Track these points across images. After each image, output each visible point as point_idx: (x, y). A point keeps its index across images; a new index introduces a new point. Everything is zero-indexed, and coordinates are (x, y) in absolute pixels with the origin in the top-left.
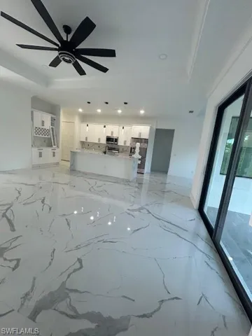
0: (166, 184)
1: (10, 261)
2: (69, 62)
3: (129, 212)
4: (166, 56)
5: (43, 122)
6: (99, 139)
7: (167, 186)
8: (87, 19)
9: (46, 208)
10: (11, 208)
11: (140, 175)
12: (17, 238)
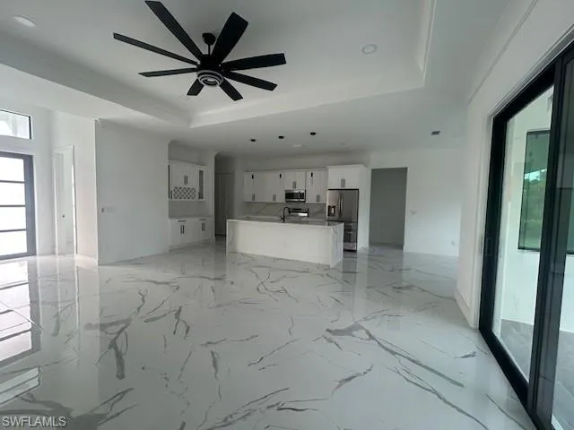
0: (401, 270)
2: (214, 84)
3: (329, 335)
4: (375, 47)
5: (186, 178)
6: (274, 197)
7: (404, 274)
8: (234, 15)
9: (181, 327)
10: (126, 330)
11: (349, 254)
12: (124, 393)
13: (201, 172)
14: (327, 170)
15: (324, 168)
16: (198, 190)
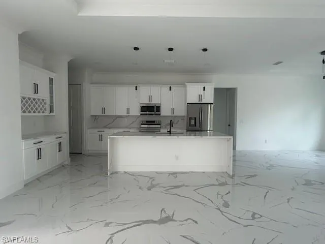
6: (128, 110)
13: (51, 80)
14: (186, 87)
15: (183, 84)
16: (48, 102)
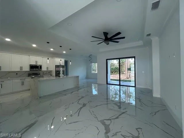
1: (138, 131)
